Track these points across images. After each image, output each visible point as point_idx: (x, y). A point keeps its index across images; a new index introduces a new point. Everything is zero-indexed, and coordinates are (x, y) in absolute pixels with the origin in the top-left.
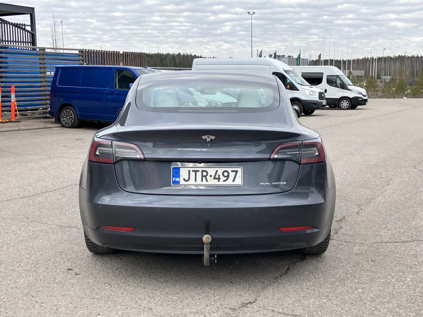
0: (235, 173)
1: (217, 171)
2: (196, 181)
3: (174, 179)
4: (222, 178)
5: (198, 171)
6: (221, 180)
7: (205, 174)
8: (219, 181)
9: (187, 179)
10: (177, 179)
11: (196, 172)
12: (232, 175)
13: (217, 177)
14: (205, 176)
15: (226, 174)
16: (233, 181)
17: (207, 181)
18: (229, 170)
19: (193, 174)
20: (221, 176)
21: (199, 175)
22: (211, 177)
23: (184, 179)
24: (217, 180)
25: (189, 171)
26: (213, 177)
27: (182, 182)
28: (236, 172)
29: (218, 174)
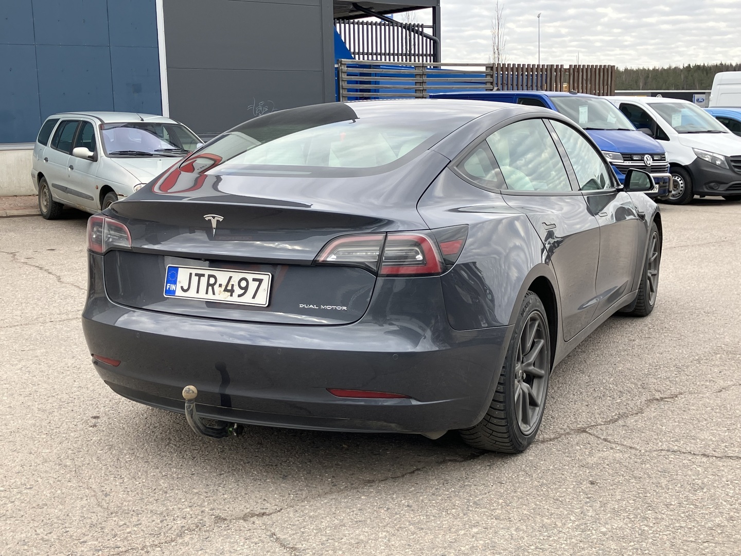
0: (258, 282)
1: (231, 278)
2: (198, 292)
3: (168, 287)
4: (238, 291)
5: (203, 275)
6: (235, 294)
7: (212, 281)
8: (231, 295)
9: (185, 288)
10: (173, 287)
11: (200, 276)
12: (253, 286)
13: (229, 288)
14: (213, 285)
15: (243, 284)
16: (254, 297)
17: (214, 294)
18: (250, 277)
19: (195, 279)
20: (236, 288)
21: (204, 280)
22: (220, 288)
23: (182, 288)
24: (229, 294)
25: (191, 274)
26: (223, 287)
27: (179, 293)
28: (260, 281)
29: (231, 283)
